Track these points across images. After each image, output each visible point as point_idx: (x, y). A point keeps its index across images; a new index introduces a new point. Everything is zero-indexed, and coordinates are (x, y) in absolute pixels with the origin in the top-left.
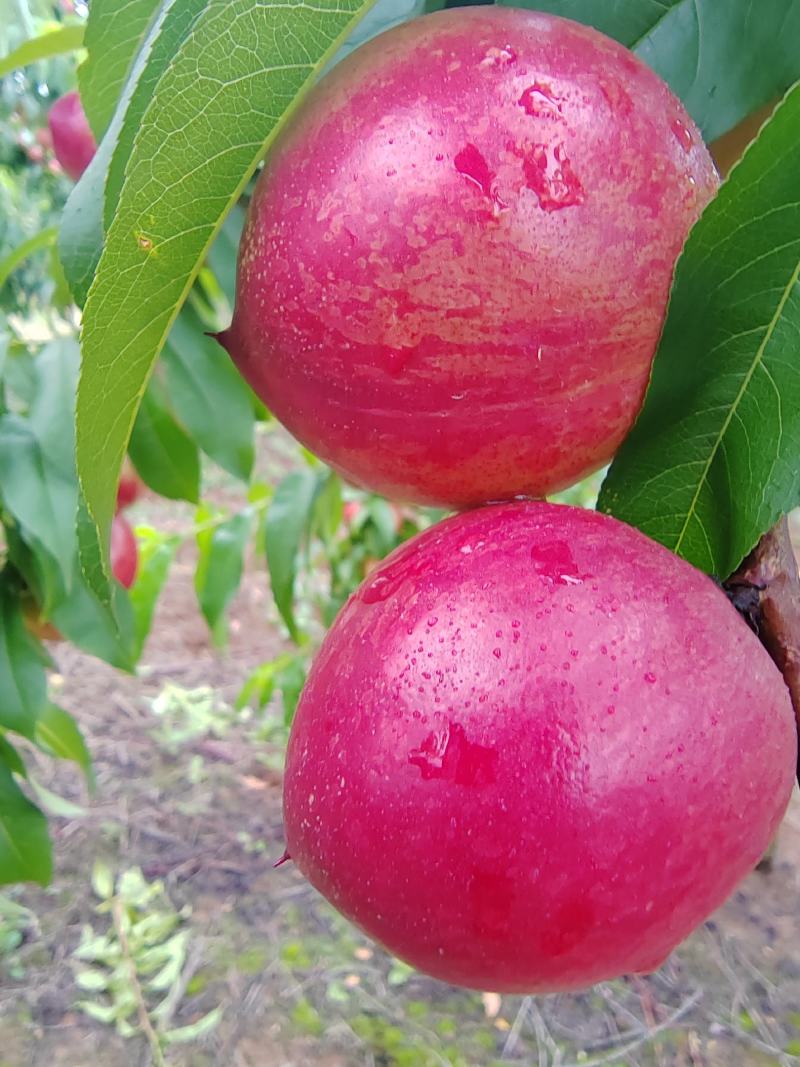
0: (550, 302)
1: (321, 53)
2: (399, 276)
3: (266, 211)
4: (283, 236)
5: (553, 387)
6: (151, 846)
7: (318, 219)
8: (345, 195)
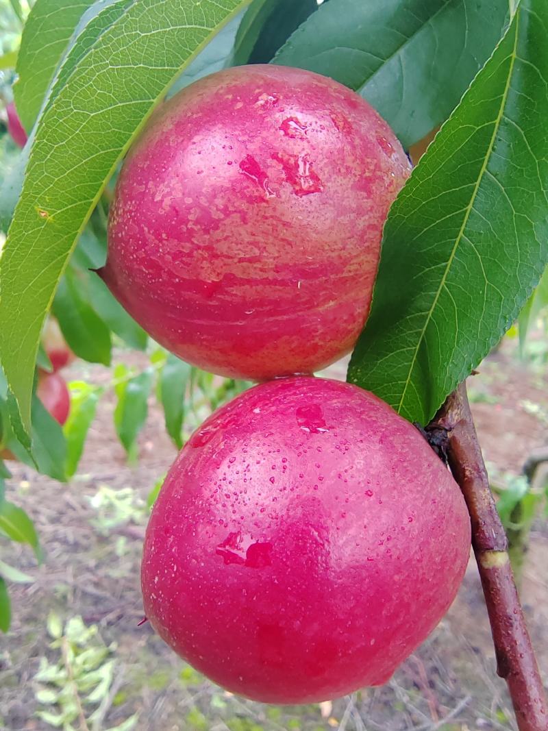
0: (304, 253)
1: (158, 93)
2: (207, 237)
3: (123, 192)
4: (134, 210)
5: (310, 305)
6: (89, 601)
7: (155, 200)
8: (171, 185)
